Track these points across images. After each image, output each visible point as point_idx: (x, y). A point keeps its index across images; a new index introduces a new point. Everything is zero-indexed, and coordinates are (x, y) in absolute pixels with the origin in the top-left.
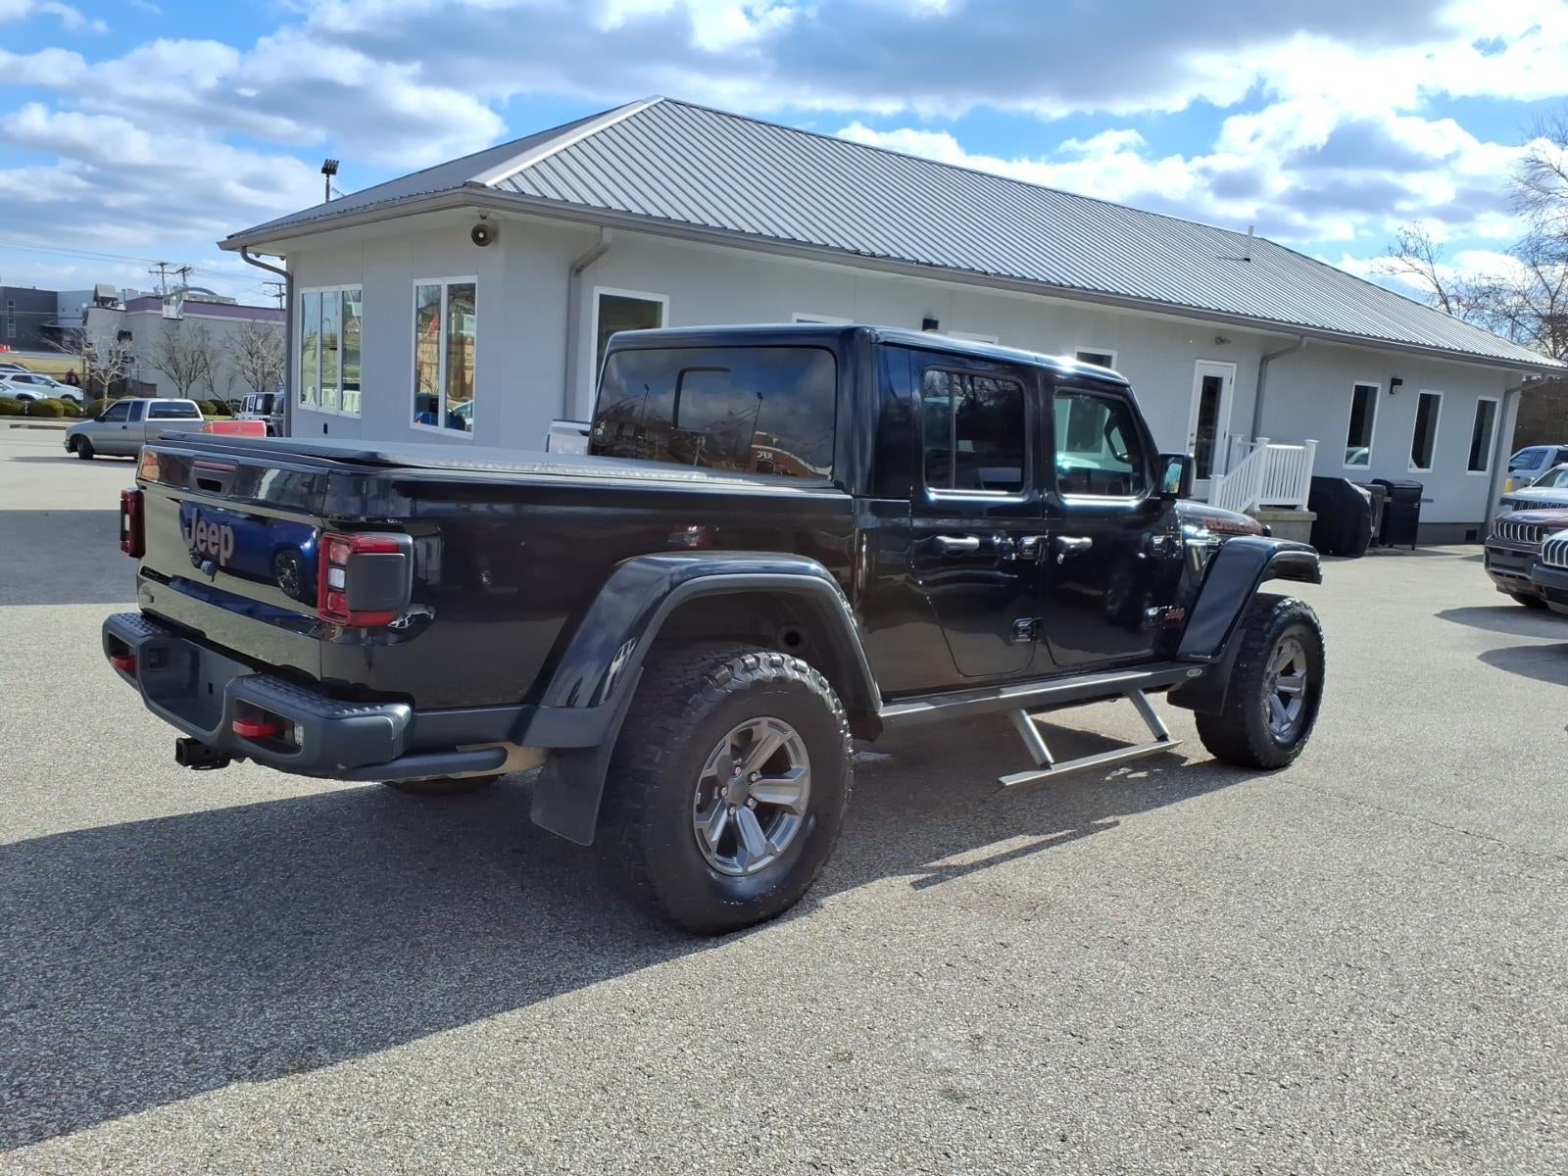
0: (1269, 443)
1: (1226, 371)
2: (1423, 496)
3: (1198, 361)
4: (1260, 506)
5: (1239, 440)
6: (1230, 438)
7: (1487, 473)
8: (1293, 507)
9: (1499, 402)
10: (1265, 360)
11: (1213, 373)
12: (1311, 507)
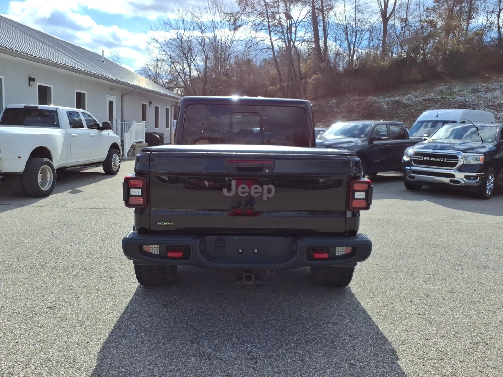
0: (136, 122)
1: (114, 99)
2: (164, 136)
3: (107, 96)
4: (136, 142)
5: (120, 121)
6: (117, 121)
7: (169, 129)
8: (141, 142)
9: (170, 108)
10: (122, 95)
11: (111, 100)
12: (146, 142)
